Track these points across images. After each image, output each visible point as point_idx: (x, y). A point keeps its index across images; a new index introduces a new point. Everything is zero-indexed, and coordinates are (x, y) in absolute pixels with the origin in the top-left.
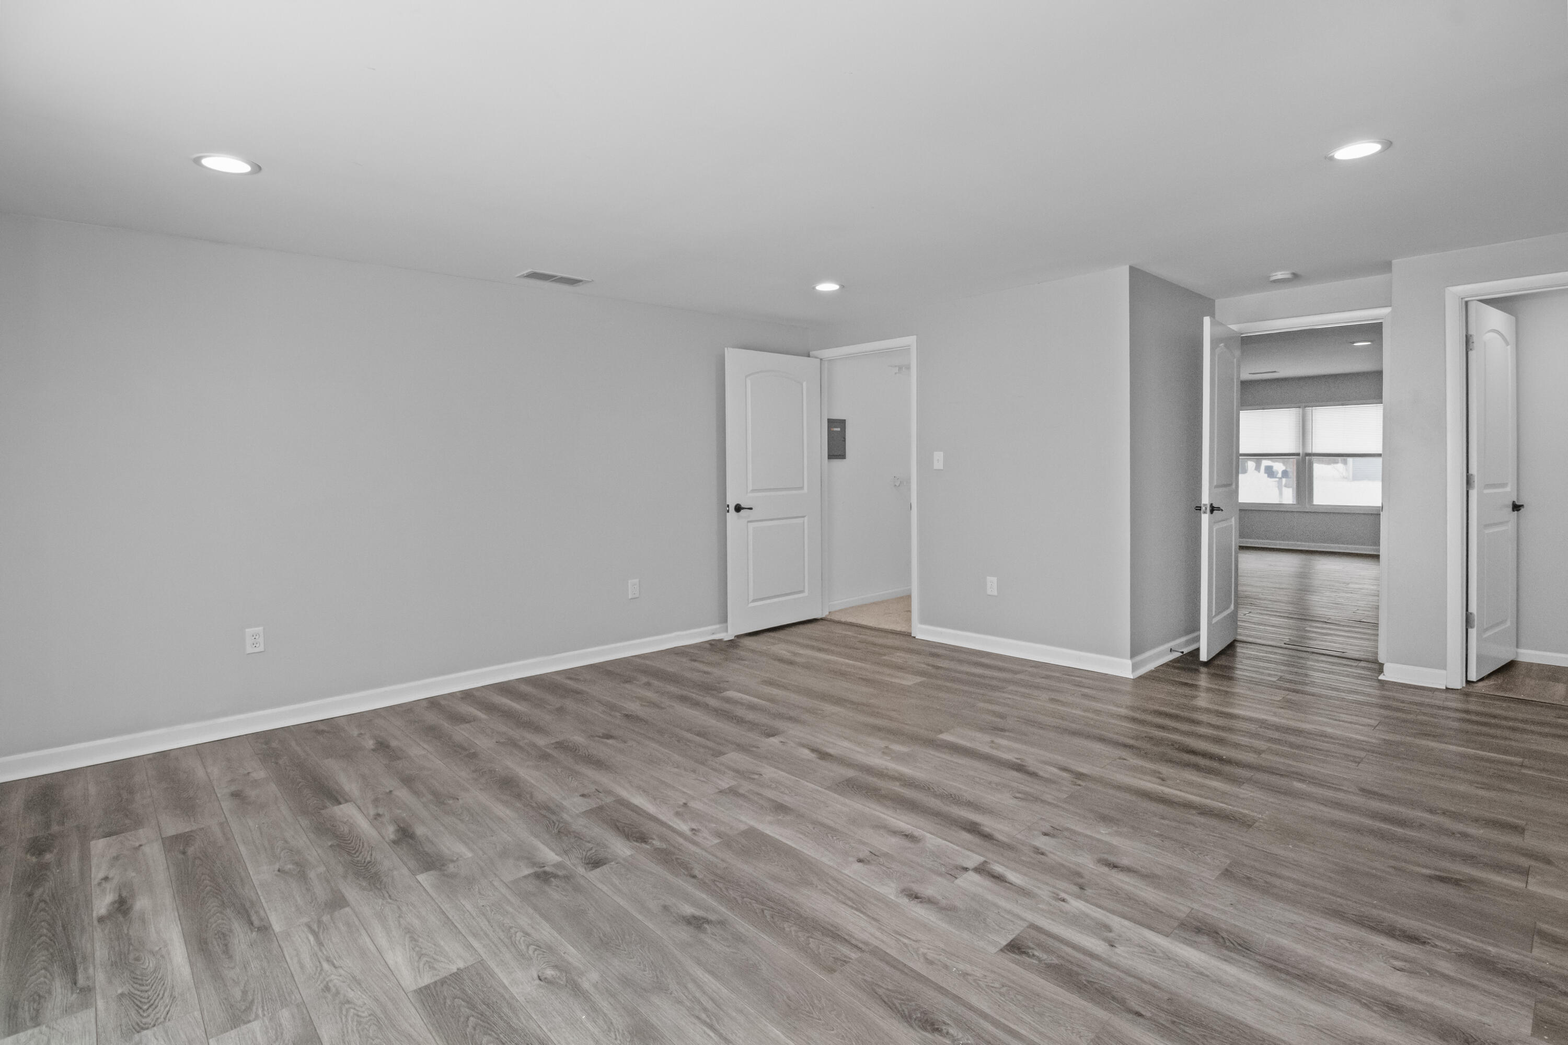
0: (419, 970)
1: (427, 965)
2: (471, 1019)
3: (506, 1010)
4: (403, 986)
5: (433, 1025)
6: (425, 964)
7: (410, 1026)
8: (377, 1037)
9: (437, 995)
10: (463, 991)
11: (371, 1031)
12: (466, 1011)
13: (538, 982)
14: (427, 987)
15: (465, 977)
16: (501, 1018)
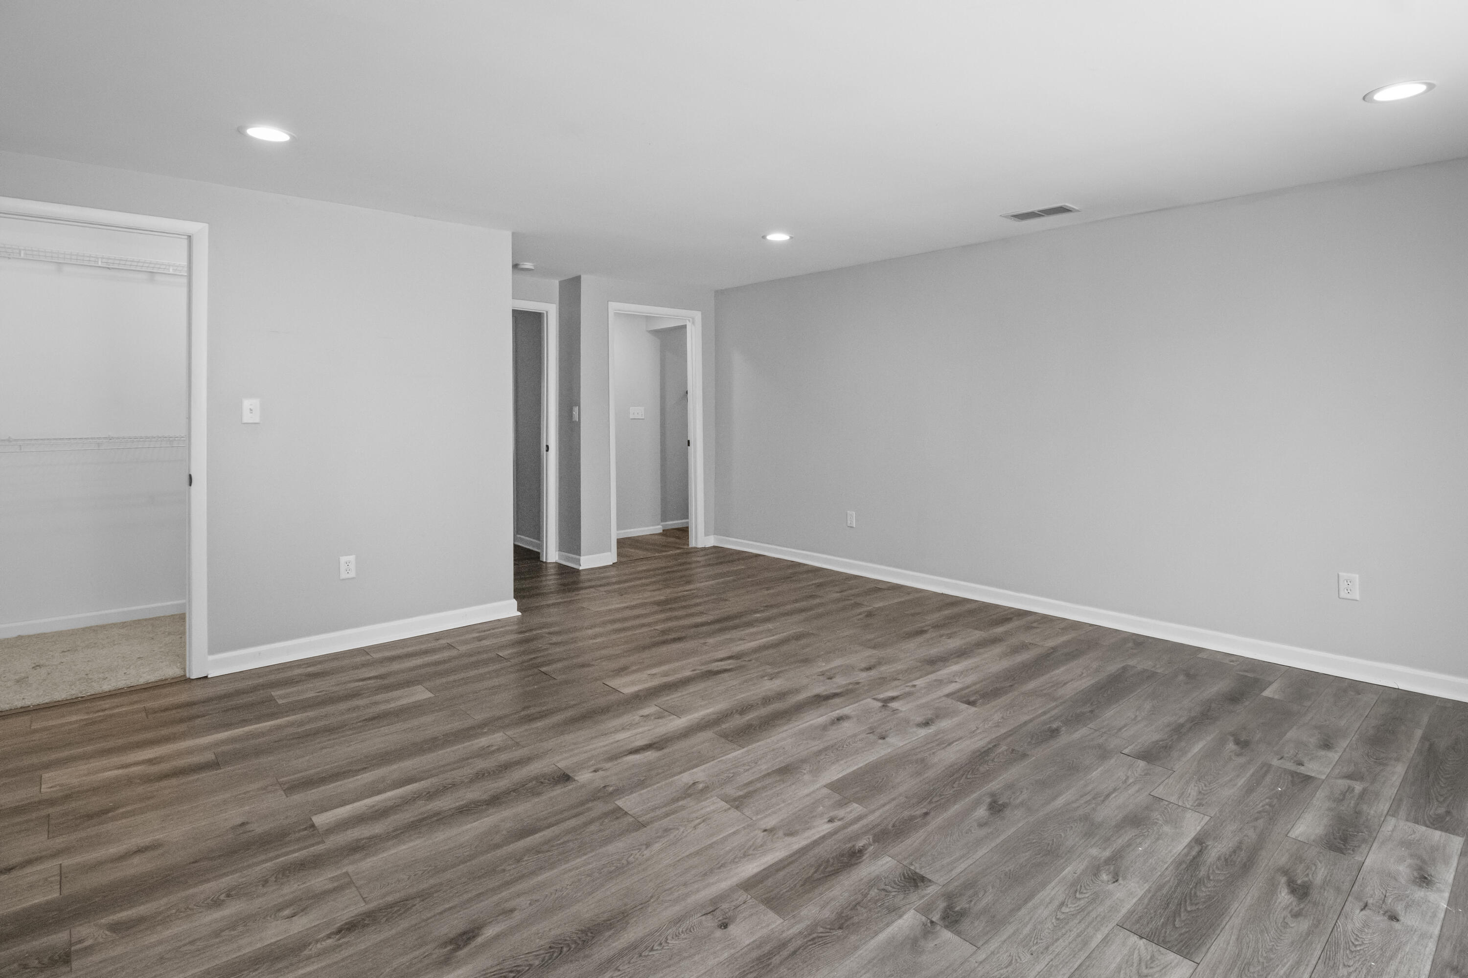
0: (1163, 969)
1: (1152, 965)
2: (1189, 909)
3: (1164, 891)
4: (1191, 971)
5: (1214, 931)
6: (1151, 968)
7: (1228, 944)
8: (1259, 962)
9: (1182, 941)
10: (1164, 925)
11: (1257, 969)
12: (1184, 916)
13: (1121, 881)
14: (1179, 952)
15: (1148, 929)
16: (1174, 892)
